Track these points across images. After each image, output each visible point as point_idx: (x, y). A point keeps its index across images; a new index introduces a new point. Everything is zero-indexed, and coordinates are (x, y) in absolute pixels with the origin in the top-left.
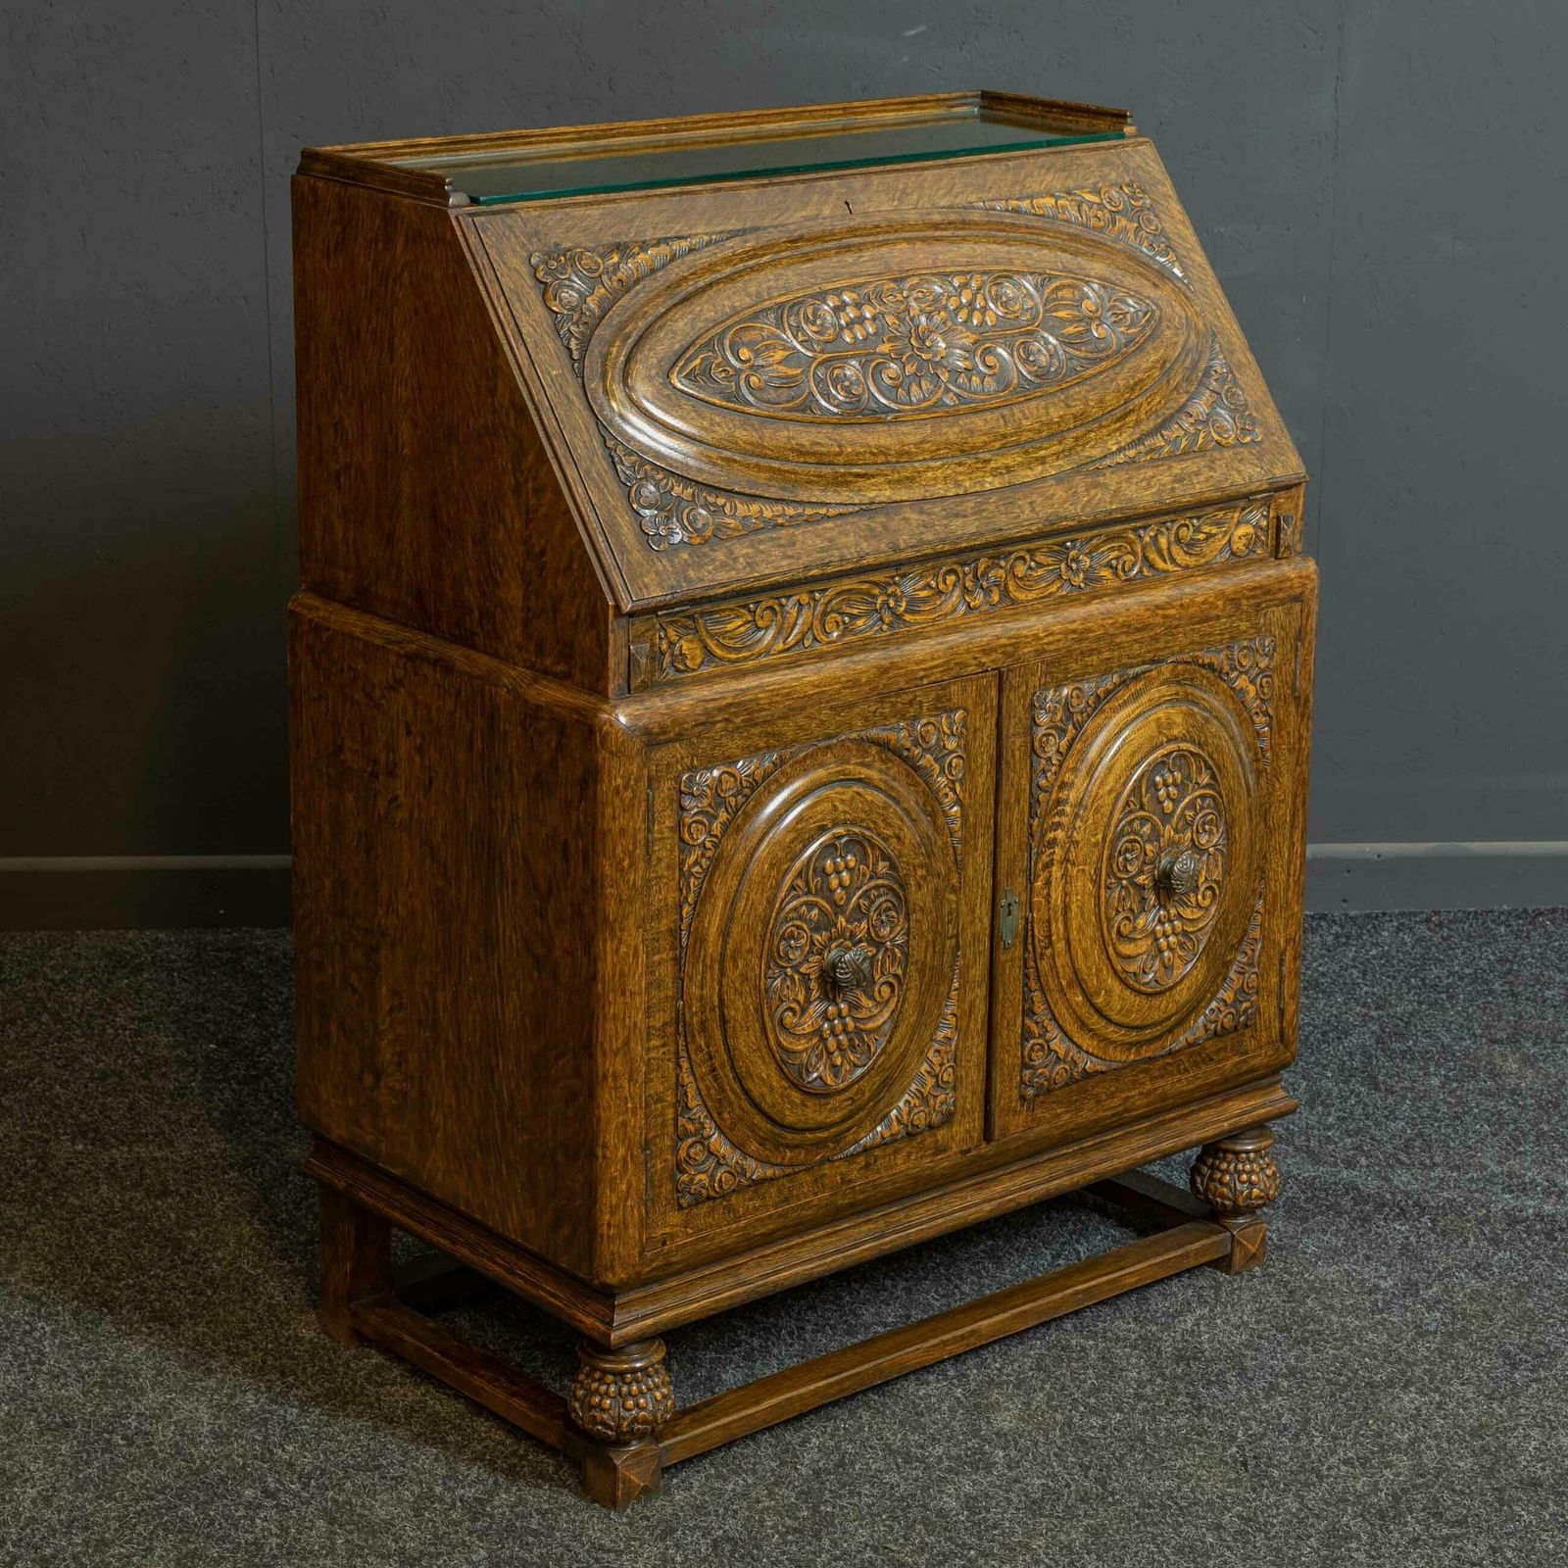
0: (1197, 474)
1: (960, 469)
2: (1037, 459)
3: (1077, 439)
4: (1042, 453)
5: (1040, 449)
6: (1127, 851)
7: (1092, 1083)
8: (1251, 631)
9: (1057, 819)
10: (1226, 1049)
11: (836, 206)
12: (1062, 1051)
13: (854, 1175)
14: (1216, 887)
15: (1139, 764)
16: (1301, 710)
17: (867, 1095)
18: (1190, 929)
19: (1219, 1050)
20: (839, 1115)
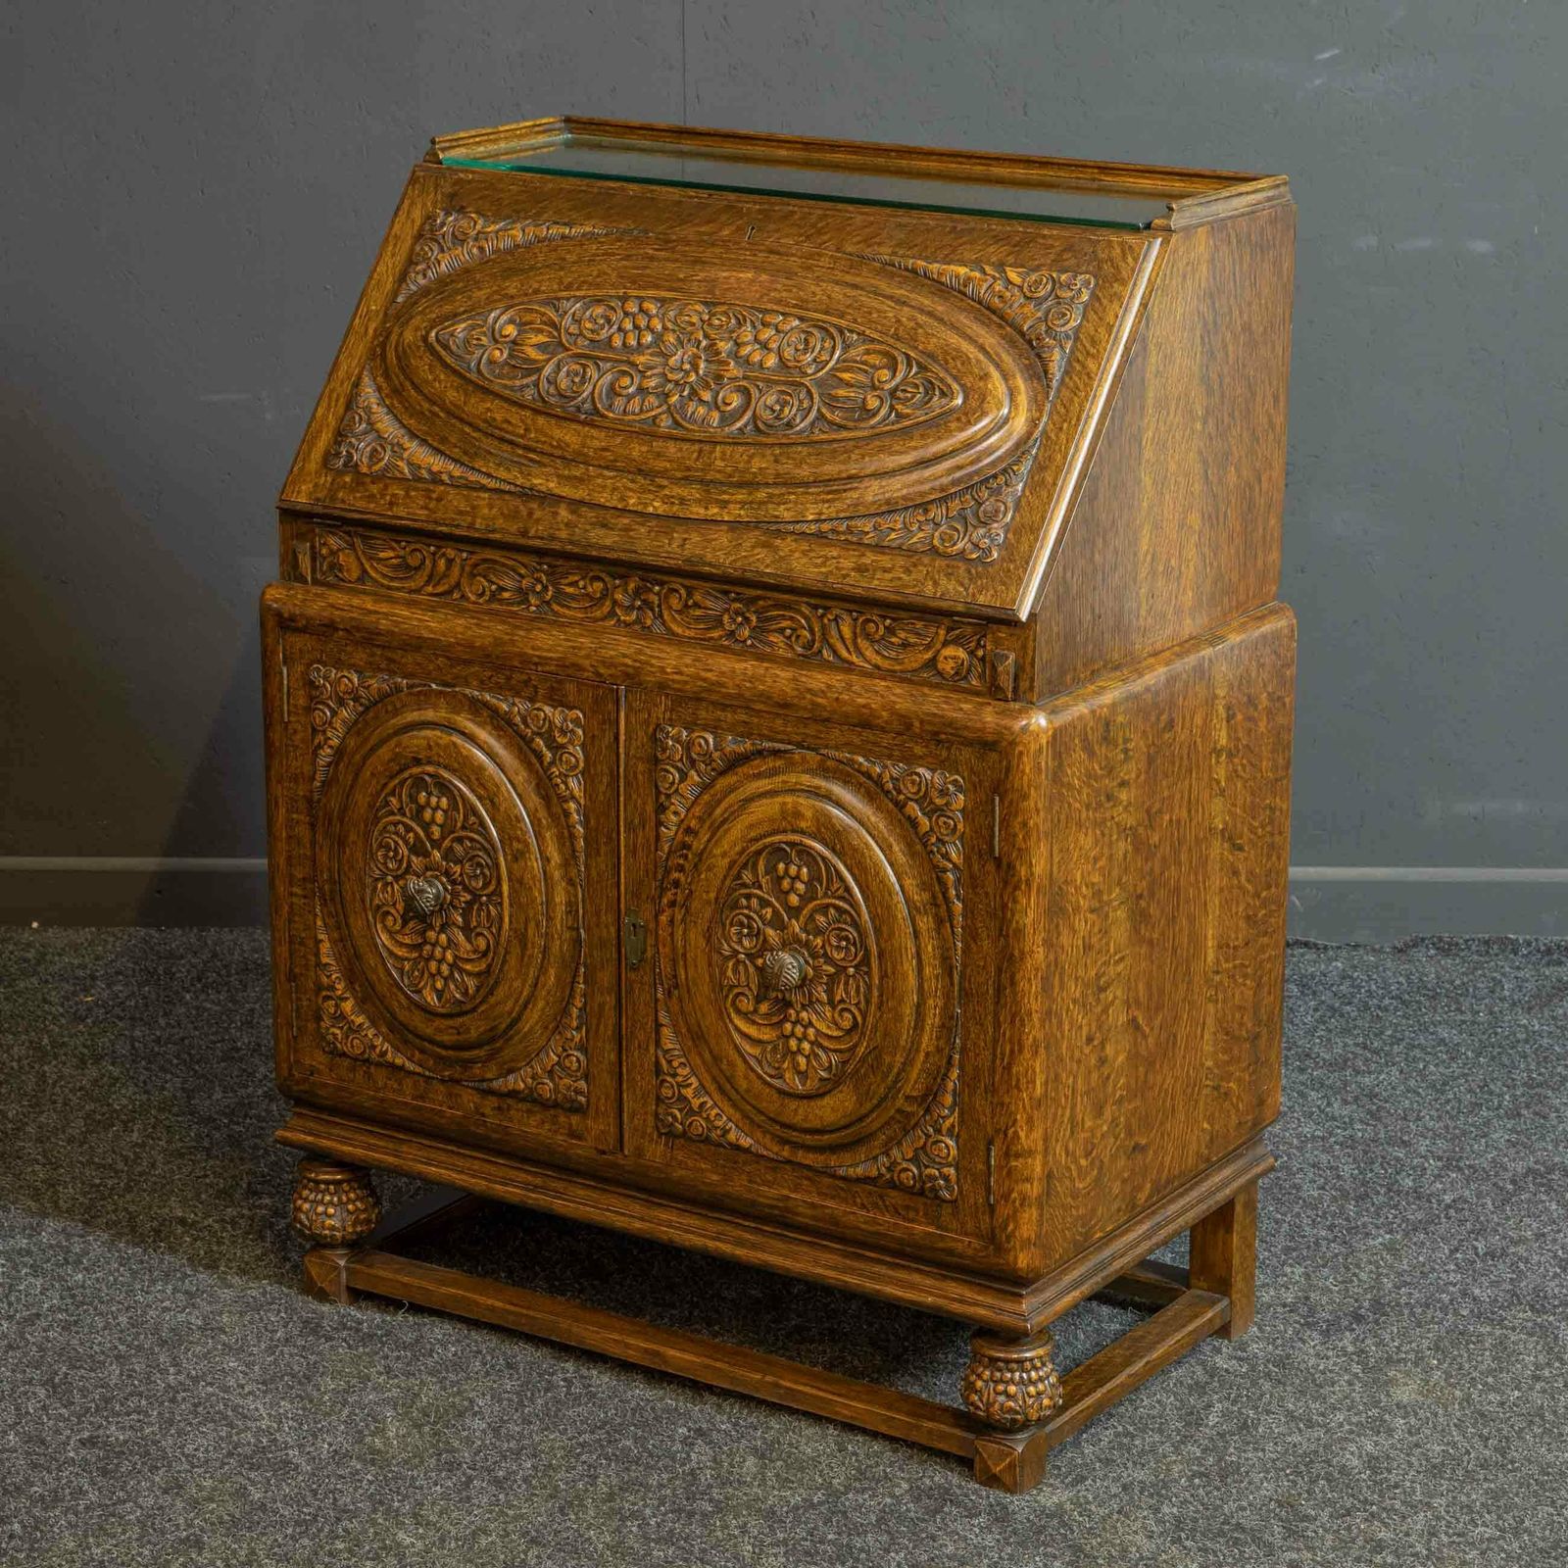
0: (886, 570)
1: (630, 485)
2: (717, 501)
3: (771, 496)
4: (726, 497)
5: (724, 493)
6: (741, 924)
7: (742, 1157)
8: (930, 760)
9: (681, 861)
10: (917, 1211)
11: (739, 229)
12: (696, 1103)
13: (487, 1111)
14: (857, 1013)
15: (756, 840)
16: (1002, 874)
17: (474, 1034)
18: (826, 1043)
19: (907, 1208)
20: (446, 1038)
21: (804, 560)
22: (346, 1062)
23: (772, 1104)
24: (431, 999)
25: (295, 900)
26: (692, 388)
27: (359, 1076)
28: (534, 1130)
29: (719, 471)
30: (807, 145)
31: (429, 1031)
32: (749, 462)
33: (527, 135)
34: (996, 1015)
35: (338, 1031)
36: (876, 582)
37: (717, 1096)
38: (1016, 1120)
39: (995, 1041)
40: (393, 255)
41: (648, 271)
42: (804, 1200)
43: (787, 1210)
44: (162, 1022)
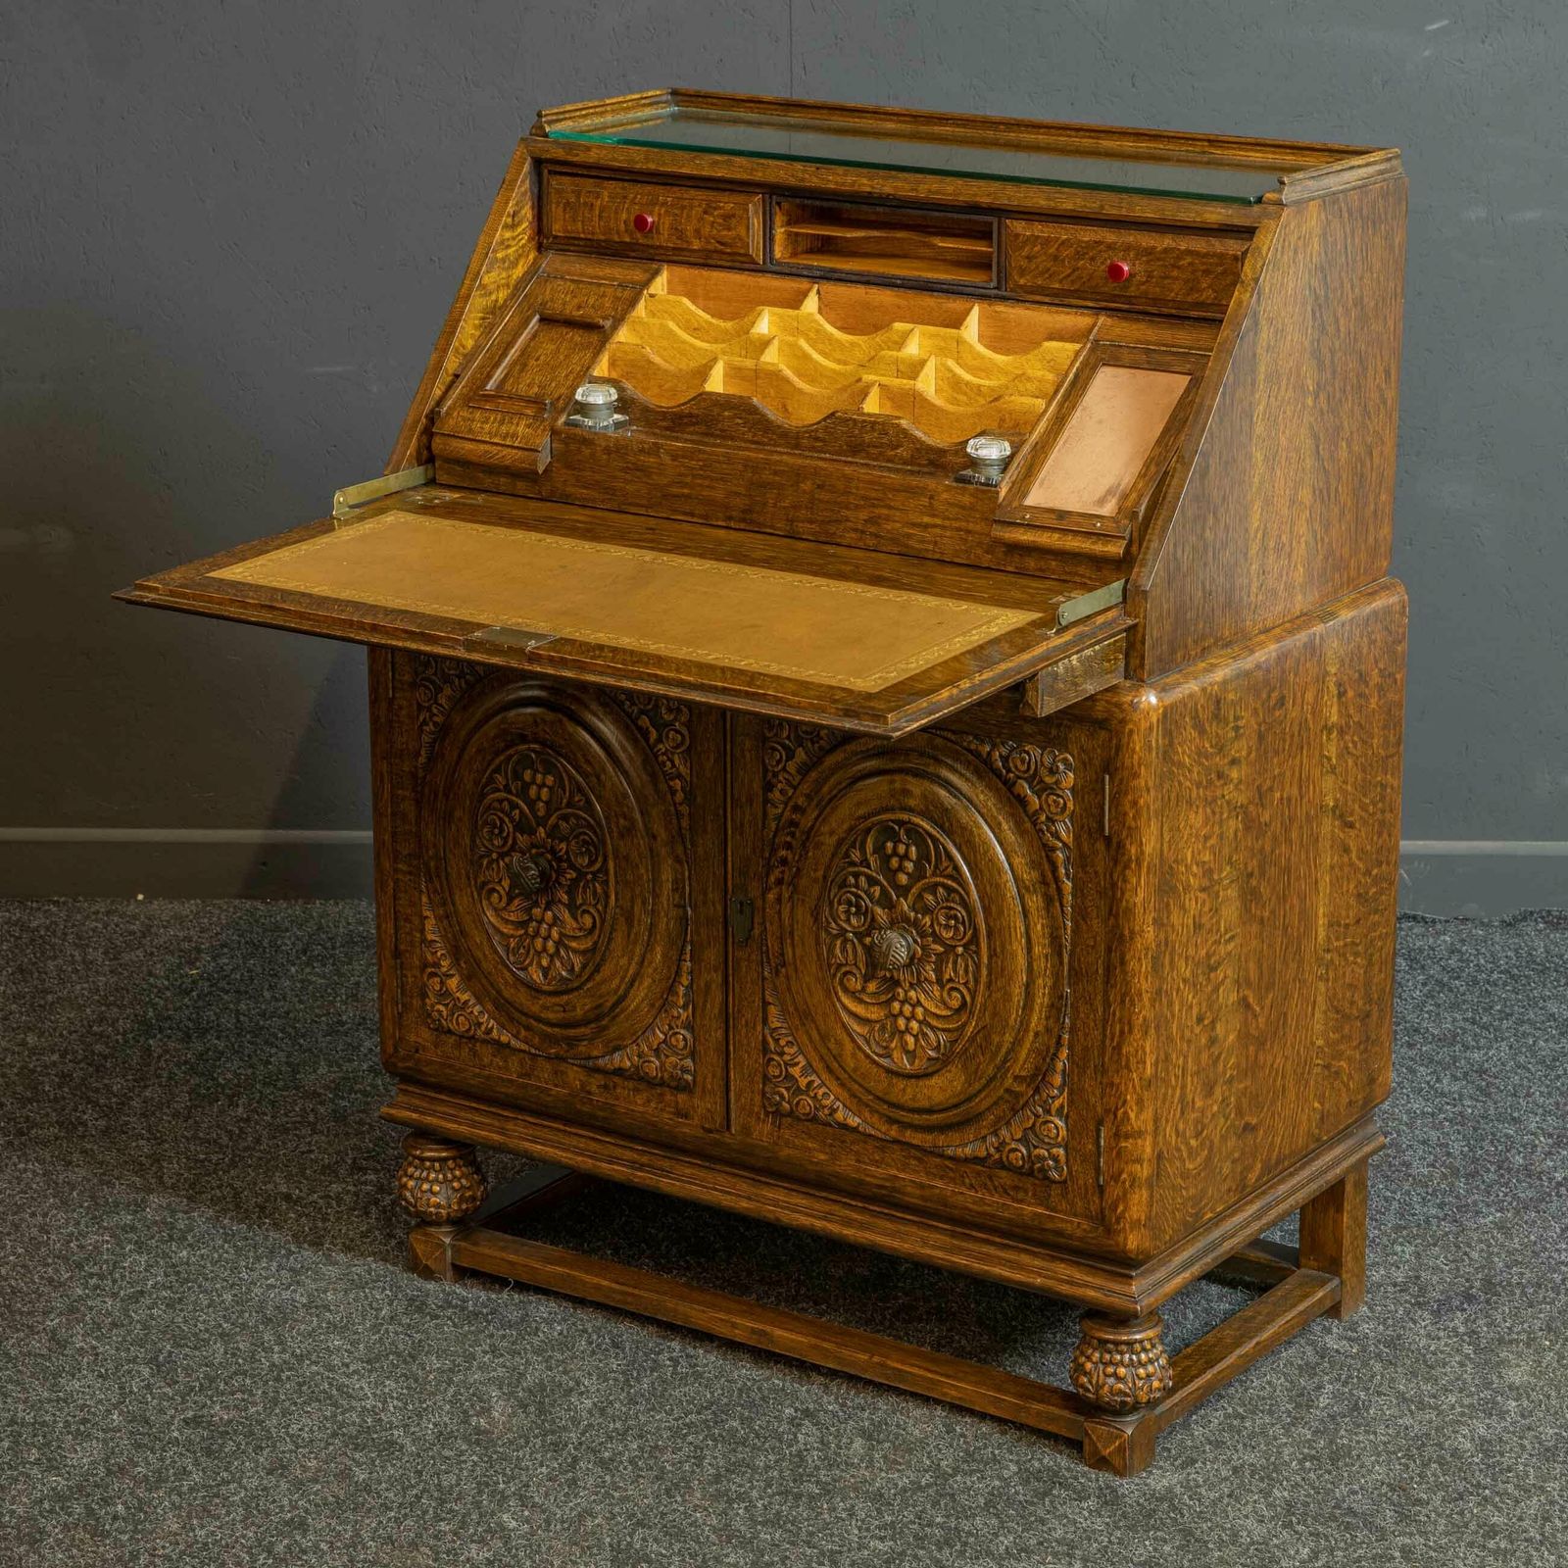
6: (849, 903)
7: (850, 1137)
8: (1039, 737)
9: (789, 839)
10: (1026, 1192)
12: (803, 1082)
13: (594, 1089)
14: (965, 992)
15: (865, 818)
16: (1113, 852)
17: (579, 1012)
18: (934, 1023)
19: (1016, 1188)
20: (551, 1016)
22: (452, 1040)
23: (879, 1083)
24: (537, 976)
25: (400, 877)
27: (465, 1052)
28: (641, 1109)
30: (915, 117)
31: (535, 1009)
33: (634, 108)
34: (1106, 994)
35: (441, 1008)
37: (825, 1076)
38: (1125, 1101)
39: (1105, 1021)
42: (910, 1178)
43: (894, 1189)
44: (267, 994)
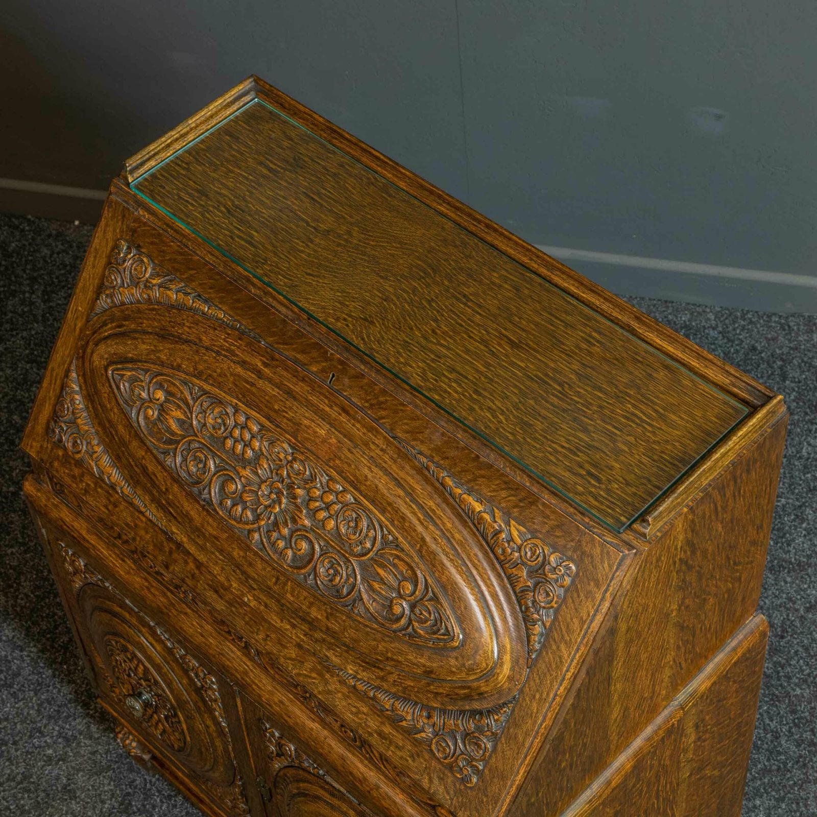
1: (233, 573)
2: (289, 621)
3: (324, 639)
4: (294, 622)
5: (293, 618)
11: (323, 370)
21: (344, 704)
26: (276, 518)
29: (289, 603)
32: (309, 608)
36: (390, 753)
40: (94, 267)
41: (254, 389)
